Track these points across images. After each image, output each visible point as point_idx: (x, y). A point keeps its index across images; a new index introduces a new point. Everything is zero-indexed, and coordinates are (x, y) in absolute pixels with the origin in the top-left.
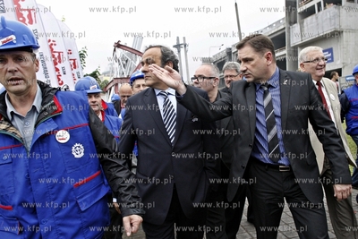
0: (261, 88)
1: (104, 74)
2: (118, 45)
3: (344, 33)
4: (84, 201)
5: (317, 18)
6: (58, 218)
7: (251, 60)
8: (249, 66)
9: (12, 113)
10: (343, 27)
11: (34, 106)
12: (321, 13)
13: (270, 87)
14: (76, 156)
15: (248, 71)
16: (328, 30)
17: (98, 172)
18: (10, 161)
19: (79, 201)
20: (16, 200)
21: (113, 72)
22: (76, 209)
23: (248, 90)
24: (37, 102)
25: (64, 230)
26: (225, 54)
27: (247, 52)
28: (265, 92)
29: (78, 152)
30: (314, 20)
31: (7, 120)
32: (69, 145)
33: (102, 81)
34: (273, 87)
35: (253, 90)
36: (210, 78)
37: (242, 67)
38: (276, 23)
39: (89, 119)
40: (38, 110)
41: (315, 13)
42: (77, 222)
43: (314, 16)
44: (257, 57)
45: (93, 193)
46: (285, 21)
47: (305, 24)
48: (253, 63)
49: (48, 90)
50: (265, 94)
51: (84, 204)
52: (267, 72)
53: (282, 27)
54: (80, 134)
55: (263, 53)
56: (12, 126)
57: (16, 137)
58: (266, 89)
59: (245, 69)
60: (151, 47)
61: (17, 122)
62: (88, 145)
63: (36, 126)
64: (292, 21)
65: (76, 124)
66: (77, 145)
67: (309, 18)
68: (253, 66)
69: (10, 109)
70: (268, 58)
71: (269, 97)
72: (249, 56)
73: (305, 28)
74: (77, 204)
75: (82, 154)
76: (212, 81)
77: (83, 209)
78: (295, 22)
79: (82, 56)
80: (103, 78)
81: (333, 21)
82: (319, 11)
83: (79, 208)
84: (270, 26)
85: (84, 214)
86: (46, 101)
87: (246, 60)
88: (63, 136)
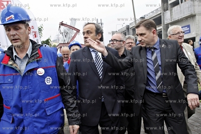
0: (150, 50)
1: (54, 41)
2: (62, 24)
3: (197, 16)
4: (50, 109)
5: (180, 7)
6: (34, 117)
7: (144, 34)
8: (143, 38)
9: (16, 56)
10: (196, 12)
11: (27, 54)
12: (183, 4)
13: (155, 49)
14: (47, 84)
15: (143, 41)
16: (187, 14)
17: (58, 94)
18: (12, 82)
19: (46, 109)
20: (13, 104)
21: (59, 40)
22: (44, 114)
23: (142, 51)
24: (29, 52)
25: (37, 124)
26: (125, 29)
27: (142, 30)
28: (152, 52)
29: (49, 81)
30: (179, 8)
31: (13, 59)
32: (44, 77)
33: (52, 45)
34: (156, 49)
35: (145, 51)
36: (121, 41)
37: (139, 38)
38: (156, 10)
39: (56, 64)
40: (29, 56)
41: (179, 4)
42: (44, 121)
43: (178, 6)
44: (147, 32)
45: (55, 106)
46: (161, 9)
47: (173, 10)
48: (145, 36)
49: (35, 45)
50: (153, 53)
51: (49, 111)
52: (153, 40)
53: (159, 13)
54: (50, 71)
55: (151, 30)
56: (15, 63)
57: (17, 69)
58: (153, 50)
59: (141, 39)
60: (89, 24)
61: (18, 61)
62: (55, 78)
63: (27, 65)
64: (166, 9)
65: (49, 66)
66: (48, 77)
67: (176, 7)
68: (146, 38)
69: (15, 54)
70: (154, 33)
71: (155, 55)
72: (143, 32)
73: (173, 13)
74: (45, 111)
75: (51, 83)
76: (122, 43)
77: (48, 114)
78: (167, 10)
79: (40, 30)
80: (53, 44)
81: (190, 9)
82: (181, 3)
83: (46, 114)
84: (152, 12)
85: (49, 117)
86: (34, 51)
87: (141, 35)
88: (41, 71)
